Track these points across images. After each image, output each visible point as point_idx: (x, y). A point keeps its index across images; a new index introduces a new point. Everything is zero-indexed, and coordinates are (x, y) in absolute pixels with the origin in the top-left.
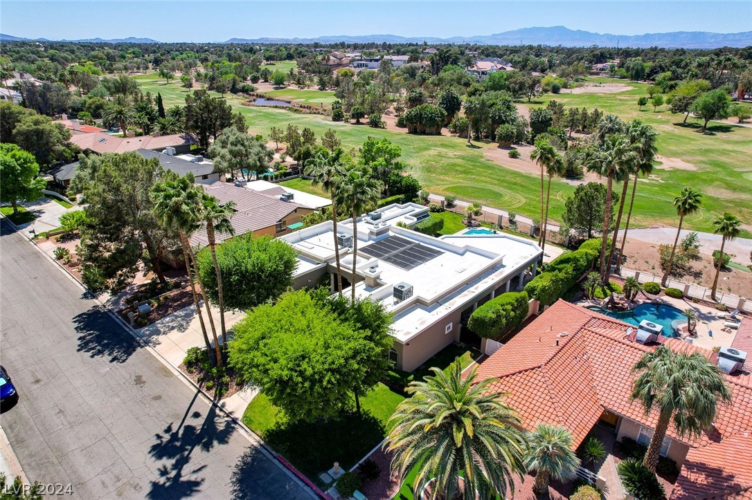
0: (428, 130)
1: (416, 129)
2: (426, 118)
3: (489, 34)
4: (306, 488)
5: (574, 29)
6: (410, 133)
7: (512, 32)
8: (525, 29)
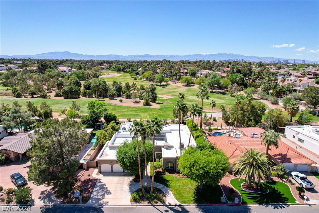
0: (74, 96)
1: (68, 96)
2: (74, 91)
3: (35, 54)
4: (223, 206)
5: (73, 53)
6: (65, 98)
7: (46, 53)
8: (52, 52)
